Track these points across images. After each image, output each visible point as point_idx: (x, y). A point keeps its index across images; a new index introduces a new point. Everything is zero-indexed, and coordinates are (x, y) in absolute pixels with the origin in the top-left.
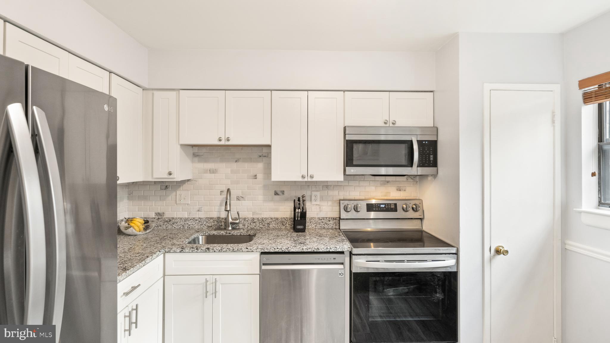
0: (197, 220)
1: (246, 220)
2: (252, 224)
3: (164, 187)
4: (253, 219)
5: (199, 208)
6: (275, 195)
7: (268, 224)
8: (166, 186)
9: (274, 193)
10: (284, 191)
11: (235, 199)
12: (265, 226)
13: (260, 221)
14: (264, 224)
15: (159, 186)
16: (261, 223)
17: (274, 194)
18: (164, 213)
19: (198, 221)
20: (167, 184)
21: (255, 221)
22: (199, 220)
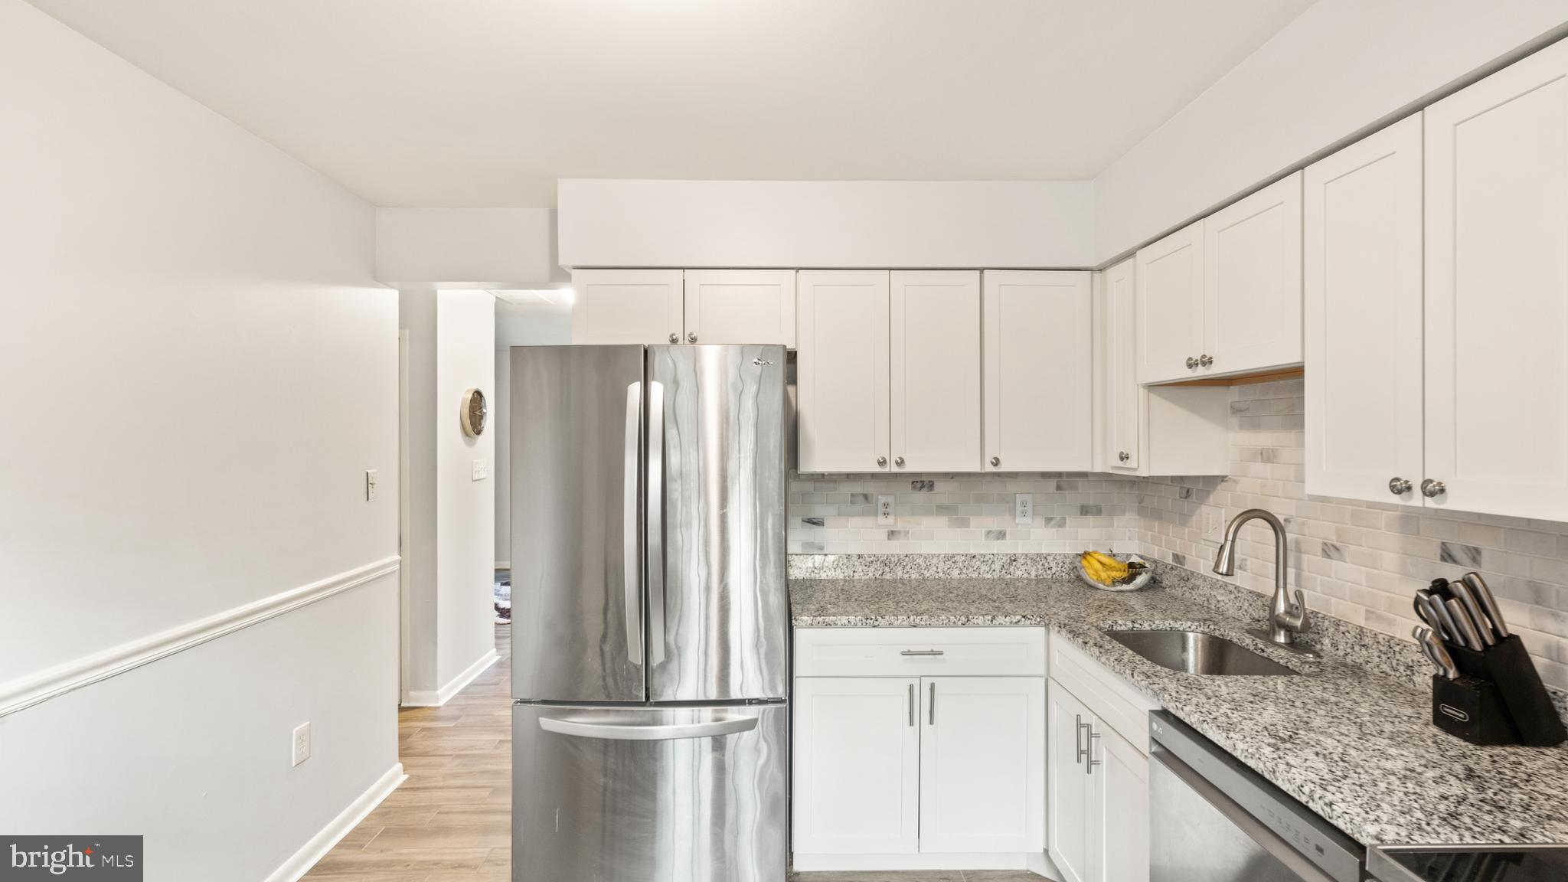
0: (1231, 592)
1: (1342, 629)
2: (1357, 648)
3: (1184, 495)
4: (1361, 632)
5: (1242, 560)
6: (1443, 559)
7: (1409, 667)
8: (1188, 491)
9: (1439, 552)
10: (1477, 551)
11: (1320, 552)
12: (1398, 674)
13: (1381, 648)
14: (1394, 663)
15: (1178, 488)
16: (1384, 657)
17: (1439, 557)
18: (1184, 557)
19: (1233, 596)
20: (1188, 485)
21: (1367, 641)
22: (1236, 592)
